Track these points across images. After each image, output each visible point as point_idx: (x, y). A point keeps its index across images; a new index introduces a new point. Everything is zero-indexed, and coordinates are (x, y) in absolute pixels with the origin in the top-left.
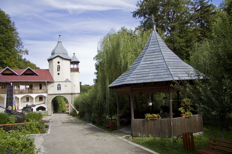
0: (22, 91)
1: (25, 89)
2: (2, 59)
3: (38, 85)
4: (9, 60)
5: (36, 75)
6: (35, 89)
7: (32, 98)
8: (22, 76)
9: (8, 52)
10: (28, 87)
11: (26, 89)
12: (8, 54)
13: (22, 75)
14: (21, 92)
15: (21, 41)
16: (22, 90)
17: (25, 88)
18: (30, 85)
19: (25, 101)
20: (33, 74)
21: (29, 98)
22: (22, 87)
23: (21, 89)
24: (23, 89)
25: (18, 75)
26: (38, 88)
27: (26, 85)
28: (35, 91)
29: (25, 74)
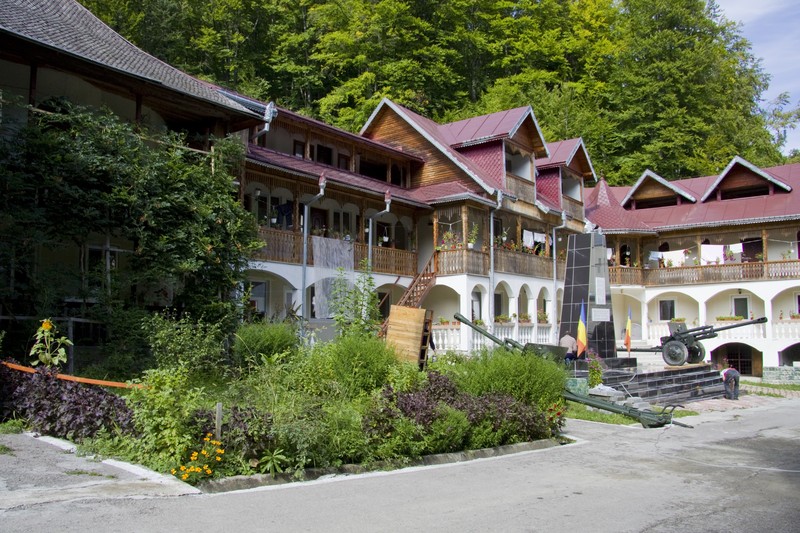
0: (711, 270)
1: (722, 262)
2: (677, 155)
3: (790, 239)
4: (704, 155)
5: (779, 190)
6: (769, 260)
7: (760, 303)
8: (712, 203)
9: (699, 124)
10: (737, 248)
11: (729, 262)
12: (701, 134)
13: (712, 197)
14: (709, 276)
15: (764, 72)
16: (709, 265)
17: (725, 255)
18: (747, 240)
19: (723, 316)
20: (764, 188)
21: (745, 300)
22: (711, 253)
23: (703, 263)
24: (713, 260)
25: (693, 199)
26: (785, 250)
27: (726, 243)
28: (774, 270)
29: (723, 192)
